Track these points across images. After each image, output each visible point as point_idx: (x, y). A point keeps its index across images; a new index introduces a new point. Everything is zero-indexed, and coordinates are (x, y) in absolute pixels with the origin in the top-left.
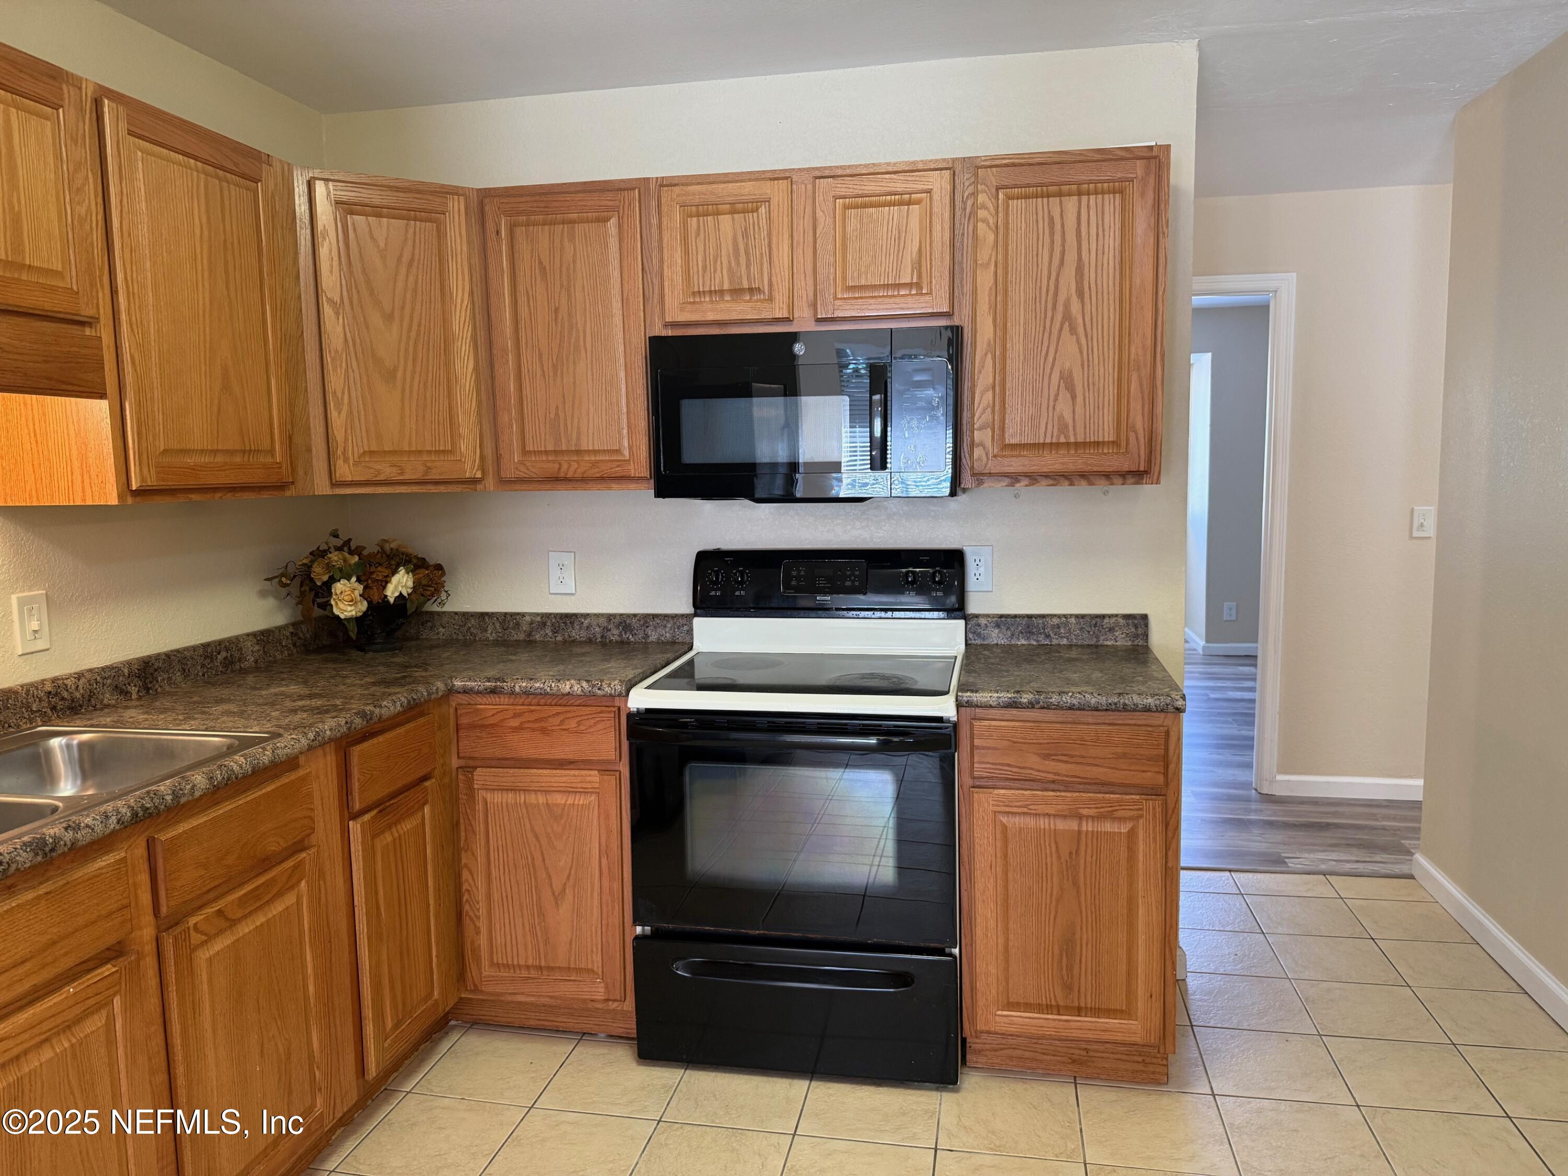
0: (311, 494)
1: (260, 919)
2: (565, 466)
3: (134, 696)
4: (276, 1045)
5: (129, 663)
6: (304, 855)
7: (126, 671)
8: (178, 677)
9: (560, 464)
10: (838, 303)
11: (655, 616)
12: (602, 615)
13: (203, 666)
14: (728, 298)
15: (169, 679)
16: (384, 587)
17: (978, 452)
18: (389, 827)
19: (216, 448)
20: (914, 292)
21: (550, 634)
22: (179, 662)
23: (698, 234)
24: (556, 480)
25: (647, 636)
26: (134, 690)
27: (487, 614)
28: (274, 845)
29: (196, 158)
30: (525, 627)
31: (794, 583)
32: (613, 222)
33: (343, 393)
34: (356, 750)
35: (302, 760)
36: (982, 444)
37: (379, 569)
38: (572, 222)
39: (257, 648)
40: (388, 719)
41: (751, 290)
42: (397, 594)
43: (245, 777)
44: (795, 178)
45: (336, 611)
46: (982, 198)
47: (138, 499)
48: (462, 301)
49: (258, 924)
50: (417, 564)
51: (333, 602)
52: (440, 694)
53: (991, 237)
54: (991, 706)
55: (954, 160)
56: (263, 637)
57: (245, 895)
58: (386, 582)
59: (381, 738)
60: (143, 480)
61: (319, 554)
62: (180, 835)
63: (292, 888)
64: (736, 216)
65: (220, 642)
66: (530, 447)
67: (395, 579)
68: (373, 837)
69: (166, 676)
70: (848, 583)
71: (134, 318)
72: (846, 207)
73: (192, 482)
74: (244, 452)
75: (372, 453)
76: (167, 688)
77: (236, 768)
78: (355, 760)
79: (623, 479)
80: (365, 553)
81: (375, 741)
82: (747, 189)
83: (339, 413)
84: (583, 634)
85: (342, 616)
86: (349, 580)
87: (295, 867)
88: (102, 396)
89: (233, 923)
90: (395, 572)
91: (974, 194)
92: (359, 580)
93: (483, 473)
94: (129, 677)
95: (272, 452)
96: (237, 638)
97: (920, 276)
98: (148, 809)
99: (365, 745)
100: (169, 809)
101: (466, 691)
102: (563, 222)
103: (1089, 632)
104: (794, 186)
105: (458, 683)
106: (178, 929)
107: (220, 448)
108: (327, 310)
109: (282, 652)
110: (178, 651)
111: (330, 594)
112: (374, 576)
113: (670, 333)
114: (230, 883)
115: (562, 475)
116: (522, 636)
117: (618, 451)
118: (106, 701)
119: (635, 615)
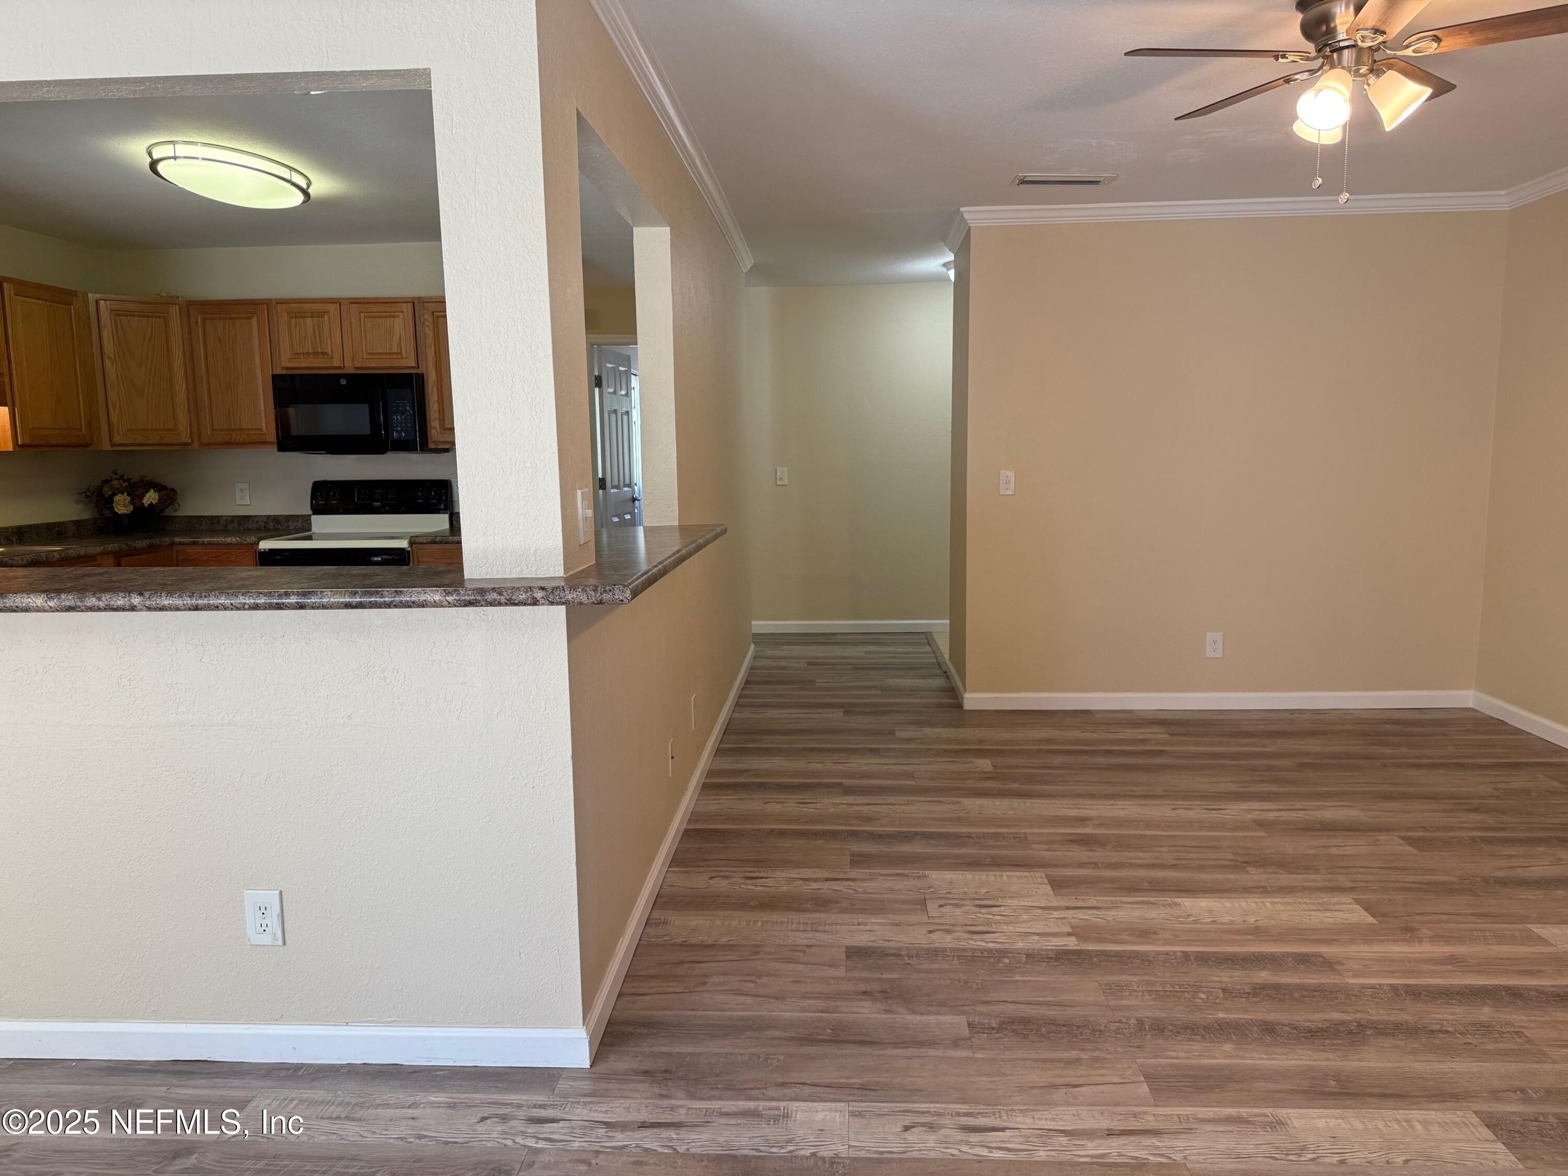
0: (101, 449)
2: (234, 436)
5: (12, 527)
7: (10, 530)
8: (35, 536)
9: (231, 436)
10: (364, 360)
11: (292, 516)
12: (265, 516)
13: (46, 533)
14: (312, 356)
15: (30, 537)
16: (142, 499)
17: (433, 431)
19: (55, 427)
20: (399, 357)
21: (237, 526)
23: (296, 327)
24: (230, 444)
25: (288, 526)
27: (202, 516)
29: (43, 300)
30: (223, 523)
31: (362, 497)
32: (254, 321)
33: (116, 402)
34: (123, 560)
36: (435, 428)
37: (140, 489)
38: (235, 319)
39: (74, 528)
41: (323, 353)
42: (149, 503)
44: (341, 303)
45: (116, 510)
46: (426, 316)
47: (21, 449)
48: (179, 355)
50: (160, 488)
51: (114, 506)
52: (167, 544)
53: (431, 334)
54: (424, 543)
55: (414, 298)
58: (143, 496)
60: (23, 440)
61: (107, 481)
64: (314, 319)
65: (55, 523)
66: (216, 427)
67: (148, 495)
69: (29, 535)
70: (390, 497)
71: (18, 372)
72: (365, 317)
73: (45, 442)
74: (67, 429)
75: (131, 430)
76: (29, 541)
79: (264, 443)
80: (132, 481)
81: (133, 557)
82: (318, 306)
83: (115, 410)
84: (254, 525)
85: (120, 513)
86: (123, 494)
88: (5, 405)
90: (147, 491)
91: (423, 314)
92: (128, 495)
93: (192, 440)
95: (80, 429)
96: (64, 522)
97: (401, 350)
99: (128, 558)
101: (181, 544)
102: (230, 318)
104: (341, 306)
105: (177, 540)
107: (57, 427)
108: (107, 362)
110: (35, 524)
111: (112, 502)
112: (136, 493)
113: (284, 372)
115: (233, 441)
116: (221, 528)
117: (261, 429)
119: (282, 516)
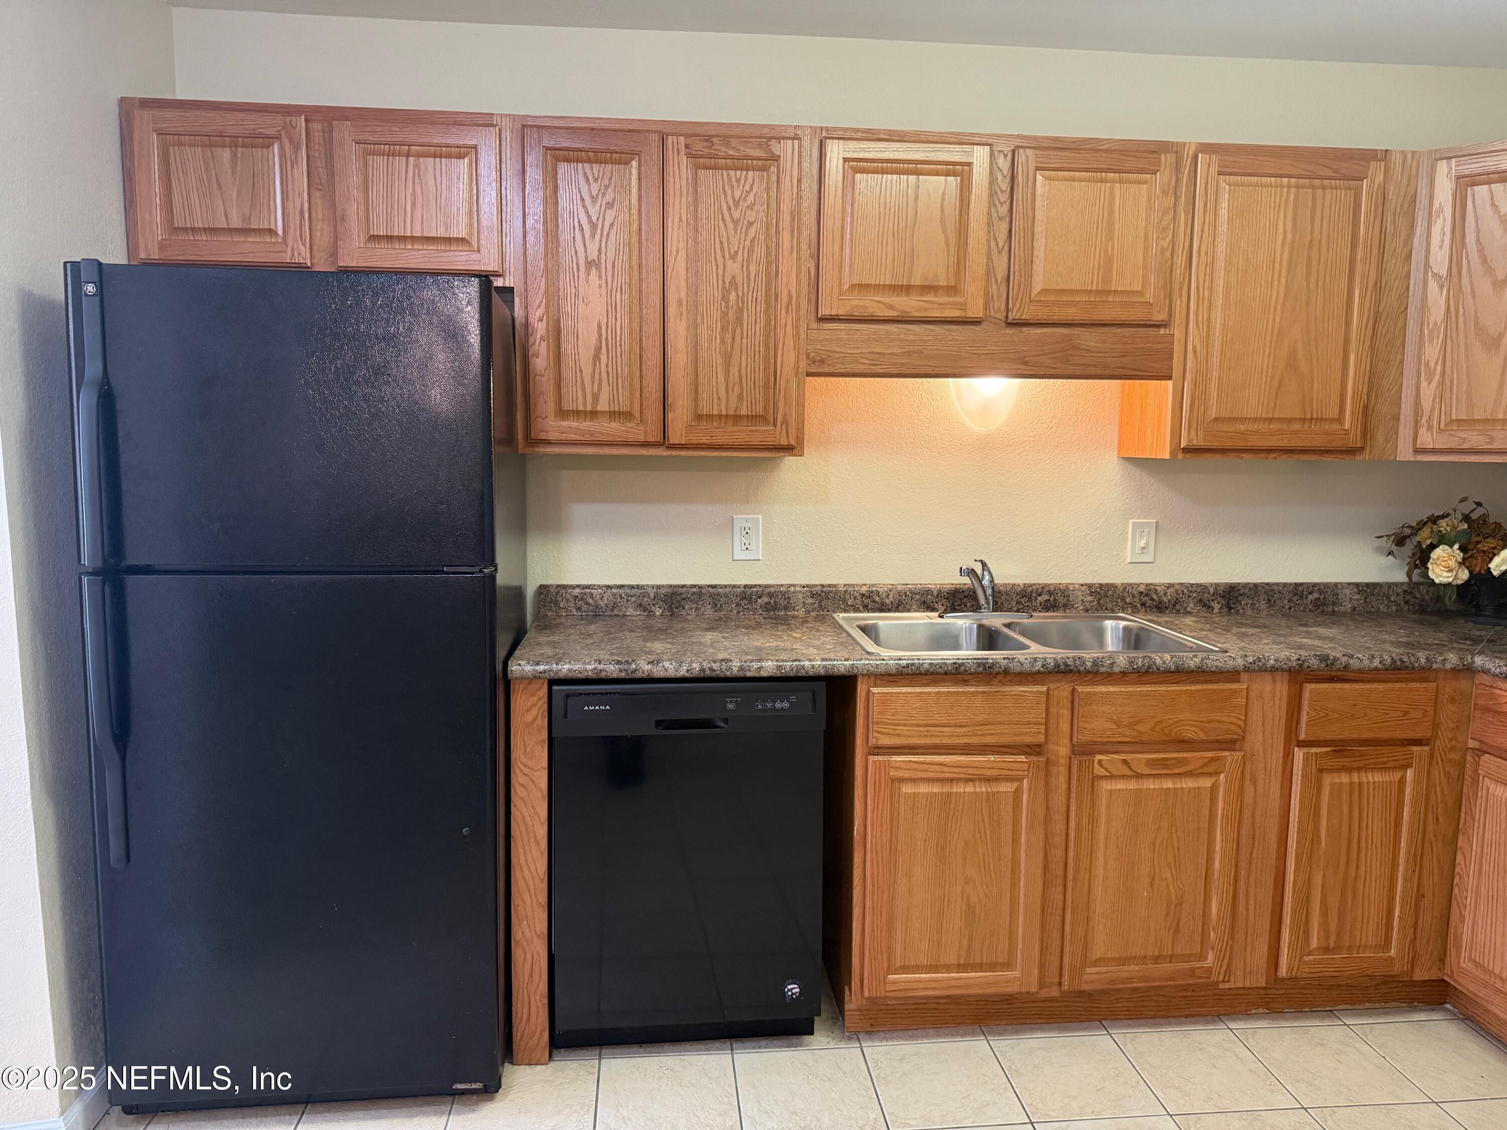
0: (1391, 458)
1: (1168, 784)
3: (1216, 610)
4: (1168, 886)
5: (1217, 585)
6: (1227, 753)
7: (1212, 591)
8: (1263, 605)
13: (1290, 601)
15: (1253, 604)
16: (1491, 560)
18: (1350, 770)
19: (1271, 416)
22: (1265, 592)
26: (1217, 607)
28: (1190, 733)
29: (1289, 176)
33: (1437, 364)
34: (1309, 688)
35: (1244, 677)
37: (1489, 541)
39: (1357, 597)
40: (1360, 671)
42: (1503, 568)
43: (1168, 671)
45: (1432, 575)
47: (1188, 455)
49: (1165, 786)
51: (1430, 566)
52: (1448, 666)
56: (1367, 590)
57: (1154, 760)
58: (1493, 555)
59: (1347, 686)
60: (1190, 440)
62: (1095, 694)
63: (1209, 774)
65: (1315, 585)
67: (1504, 553)
68: (1321, 771)
69: (1250, 601)
71: (1200, 318)
73: (1240, 444)
74: (1304, 420)
75: (1460, 421)
76: (1249, 612)
77: (1158, 661)
78: (1306, 695)
81: (1337, 685)
83: (1430, 383)
85: (1438, 581)
86: (1451, 547)
87: (1213, 760)
88: (1170, 378)
89: (1139, 776)
92: (1462, 549)
94: (1214, 595)
95: (1340, 420)
96: (1336, 585)
98: (1069, 666)
99: (1323, 686)
100: (1088, 672)
101: (1485, 671)
105: (1481, 661)
106: (1085, 758)
107: (1275, 416)
108: (1433, 287)
109: (1388, 607)
110: (1268, 584)
111: (1428, 559)
112: (1480, 546)
114: (1139, 744)
118: (1189, 609)
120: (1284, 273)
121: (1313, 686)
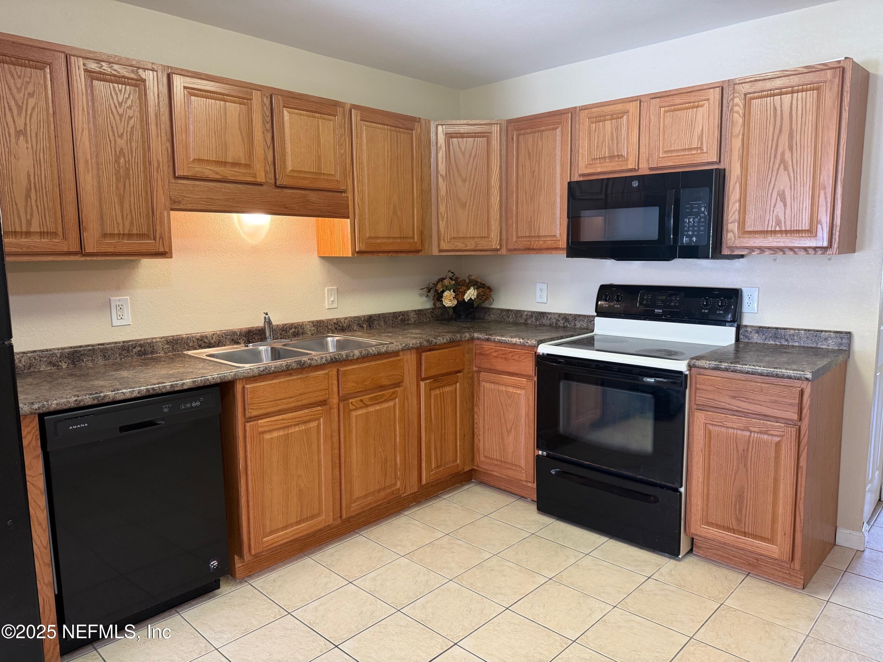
0: (431, 254)
1: (378, 407)
2: (533, 243)
3: (365, 328)
4: (381, 455)
5: (364, 316)
6: (398, 389)
7: (363, 319)
8: (382, 323)
9: (531, 242)
10: (660, 159)
11: (580, 316)
12: (557, 313)
13: (392, 320)
14: (607, 160)
15: (379, 324)
16: (464, 295)
17: (730, 235)
18: (439, 387)
19: (389, 236)
20: (699, 152)
21: (534, 321)
22: (383, 318)
23: (595, 131)
24: (529, 250)
25: (575, 325)
26: (365, 326)
27: (510, 310)
28: (385, 382)
29: (387, 125)
30: (524, 317)
31: (645, 302)
32: (558, 131)
33: (444, 214)
34: (424, 355)
35: (401, 353)
36: (732, 231)
37: (463, 287)
38: (543, 131)
39: (415, 316)
40: (440, 345)
41: (619, 156)
42: (469, 298)
43: (374, 355)
44: (642, 100)
45: (444, 304)
46: (737, 100)
47: (359, 255)
48: (496, 171)
49: (377, 409)
50: (479, 285)
51: (443, 300)
52: (467, 338)
53: (741, 121)
54: (706, 368)
55: (723, 82)
56: (419, 312)
57: (372, 397)
58: (464, 293)
59: (436, 352)
60: (360, 248)
61: (442, 280)
62: (347, 370)
63: (392, 400)
64: (613, 121)
65: (400, 312)
66: (519, 235)
67: (468, 292)
68: (430, 390)
69: (378, 322)
70: (673, 304)
71: (359, 189)
72: (666, 112)
73: (379, 249)
74: (401, 238)
75: (454, 238)
76: (378, 327)
77: (371, 351)
78: (423, 358)
79: (557, 249)
80: (459, 280)
81: (433, 352)
82: (619, 107)
83: (443, 222)
84: (548, 322)
85: (446, 306)
86: (450, 291)
87: (393, 393)
88: (348, 218)
89: (367, 406)
90: (469, 289)
91: (733, 99)
92: (454, 291)
93: (501, 246)
94: (364, 321)
95: (413, 238)
96: (408, 311)
97: (702, 144)
98: (336, 358)
99: (429, 353)
100: (344, 360)
101: (478, 339)
102: (539, 131)
103: (812, 340)
104: (642, 104)
105: (476, 335)
106: (345, 402)
107: (391, 236)
108: (440, 180)
109: (426, 319)
110: (383, 314)
111: (442, 297)
112: (460, 290)
113: (581, 179)
114: (365, 391)
115: (531, 247)
116: (523, 321)
117: (555, 236)
118: (354, 329)
119: (571, 315)
120: (389, 171)
121: (425, 353)
